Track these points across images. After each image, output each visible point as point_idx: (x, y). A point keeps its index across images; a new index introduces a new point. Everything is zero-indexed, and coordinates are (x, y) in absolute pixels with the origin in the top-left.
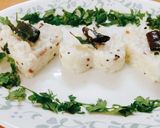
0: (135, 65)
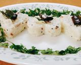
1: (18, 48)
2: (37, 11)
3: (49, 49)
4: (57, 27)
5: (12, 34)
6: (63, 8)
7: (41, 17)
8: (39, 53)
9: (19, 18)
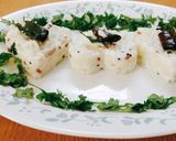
0: (147, 66)
1: (53, 99)
2: (88, 19)
3: (112, 100)
4: (129, 55)
5: (39, 71)
6: (142, 12)
7: (97, 34)
8: (93, 108)
9: (53, 37)
